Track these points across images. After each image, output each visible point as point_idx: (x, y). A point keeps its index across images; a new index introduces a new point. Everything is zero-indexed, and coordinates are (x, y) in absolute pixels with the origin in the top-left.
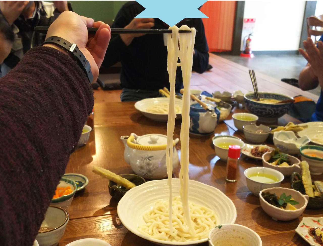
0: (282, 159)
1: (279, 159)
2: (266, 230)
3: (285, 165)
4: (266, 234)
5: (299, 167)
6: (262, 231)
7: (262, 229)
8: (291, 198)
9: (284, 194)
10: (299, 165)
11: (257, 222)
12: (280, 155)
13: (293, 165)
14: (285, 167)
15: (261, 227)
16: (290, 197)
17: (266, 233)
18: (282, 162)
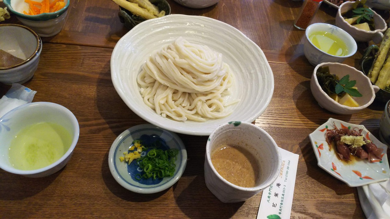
0: (363, 17)
1: (360, 16)
2: (304, 119)
3: (364, 28)
4: (301, 126)
5: (382, 35)
6: (299, 120)
7: (298, 116)
8: (354, 86)
9: (348, 76)
10: (384, 33)
11: (297, 105)
12: (363, 11)
13: (376, 31)
14: (364, 30)
15: (300, 113)
16: (354, 83)
17: (302, 124)
18: (362, 21)
